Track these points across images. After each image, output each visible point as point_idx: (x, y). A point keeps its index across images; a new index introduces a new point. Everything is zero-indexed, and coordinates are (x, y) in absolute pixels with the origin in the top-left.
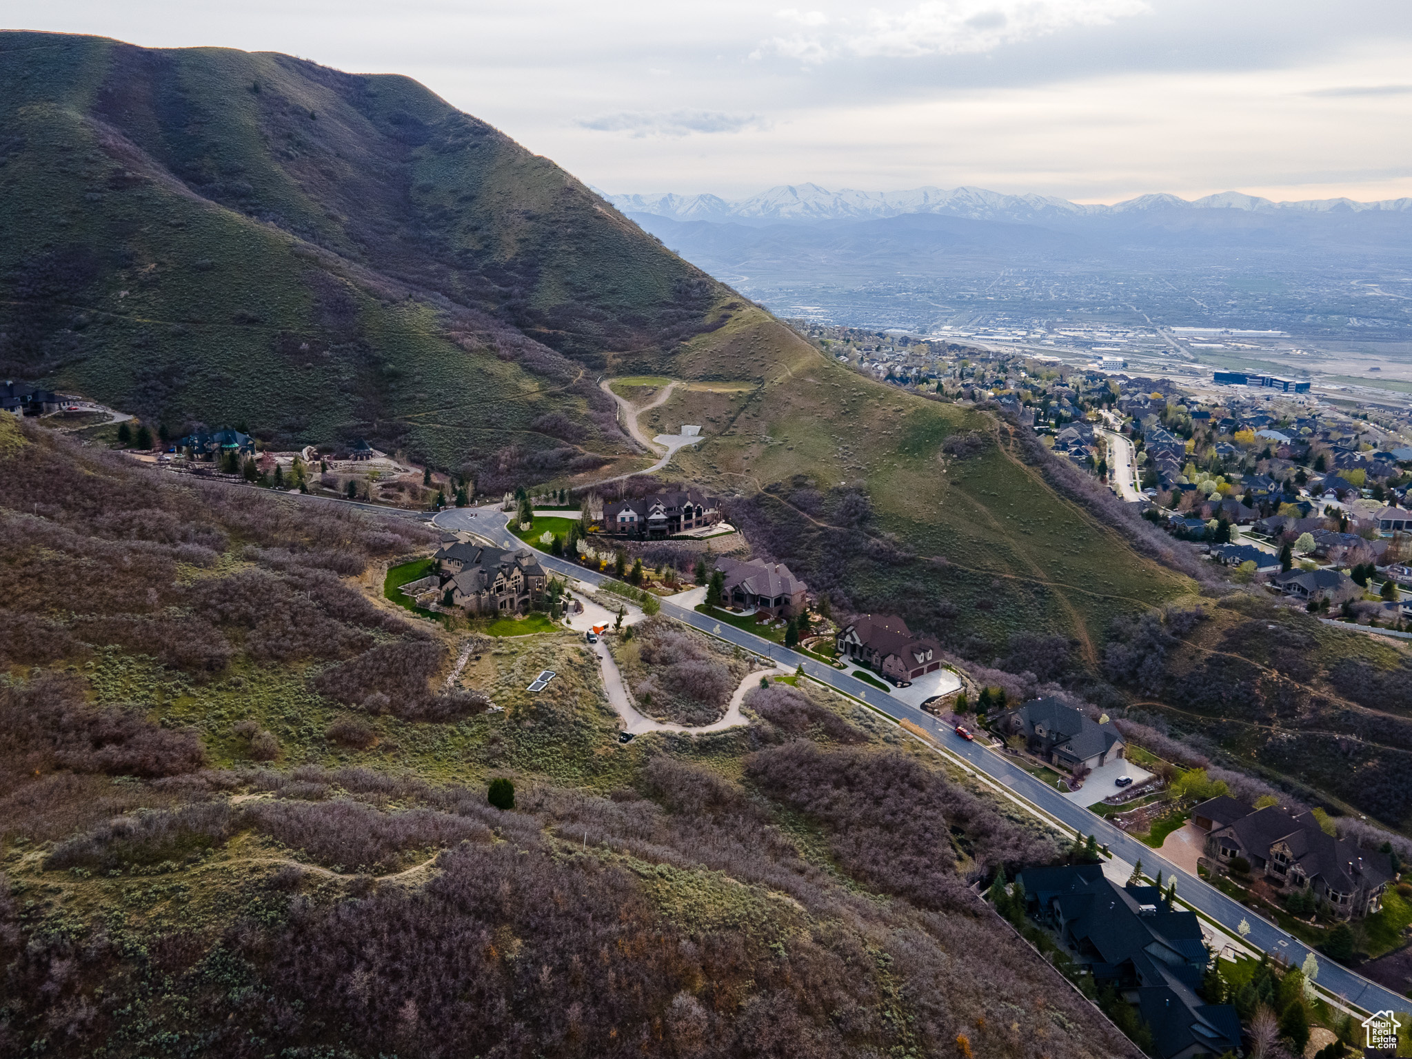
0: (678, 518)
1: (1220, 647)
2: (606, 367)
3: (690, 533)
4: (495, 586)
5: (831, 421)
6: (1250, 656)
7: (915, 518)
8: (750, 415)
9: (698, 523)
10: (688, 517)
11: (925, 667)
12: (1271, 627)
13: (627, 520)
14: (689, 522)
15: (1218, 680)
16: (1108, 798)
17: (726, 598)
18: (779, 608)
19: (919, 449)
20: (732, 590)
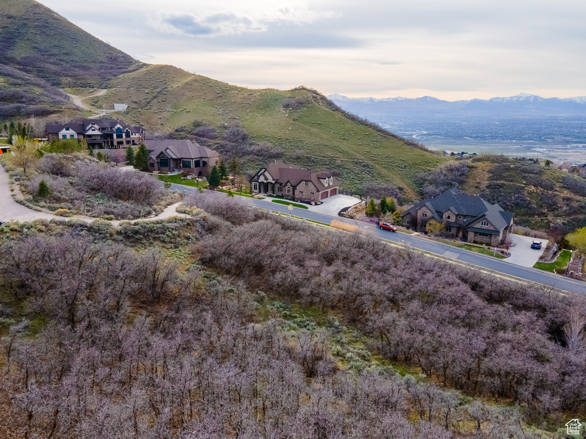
0: (111, 136)
1: (491, 179)
5: (211, 100)
6: (512, 181)
7: (276, 136)
8: (160, 101)
10: (119, 136)
11: (329, 190)
12: (512, 166)
13: (68, 137)
14: (120, 140)
15: (501, 196)
17: (152, 165)
18: (198, 169)
19: (268, 107)
20: (158, 157)
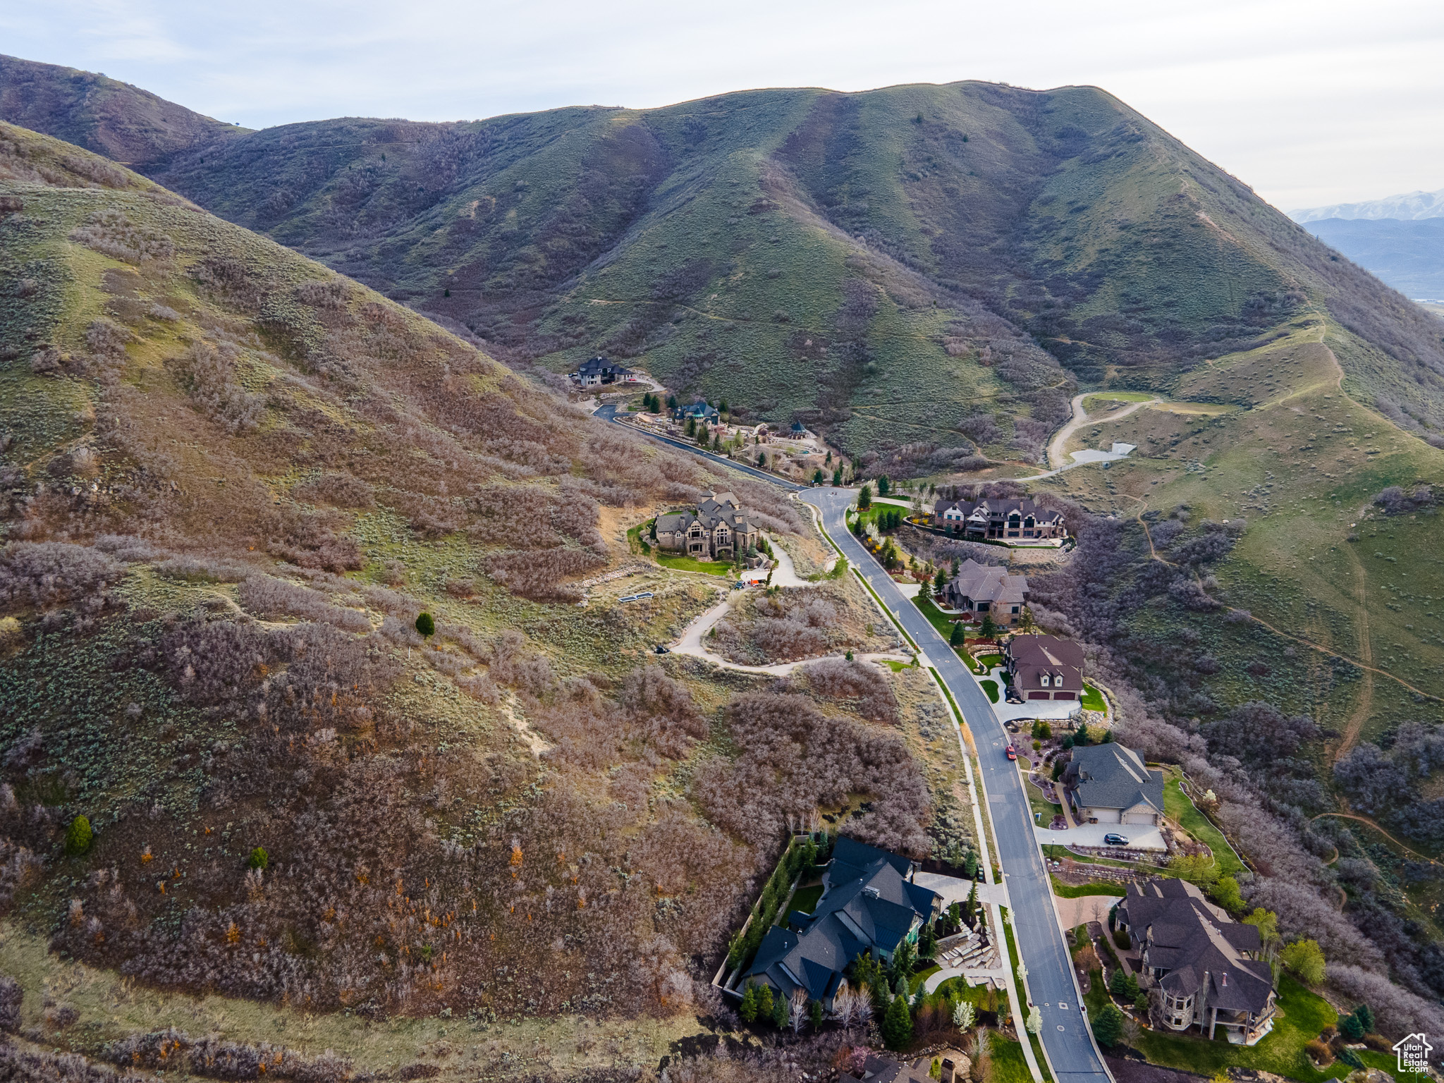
2: (1102, 380)
3: (1007, 541)
4: (690, 530)
5: (1278, 456)
9: (1028, 534)
10: (1014, 525)
11: (1050, 692)
13: (954, 518)
16: (1074, 846)
18: (985, 613)
20: (949, 588)
